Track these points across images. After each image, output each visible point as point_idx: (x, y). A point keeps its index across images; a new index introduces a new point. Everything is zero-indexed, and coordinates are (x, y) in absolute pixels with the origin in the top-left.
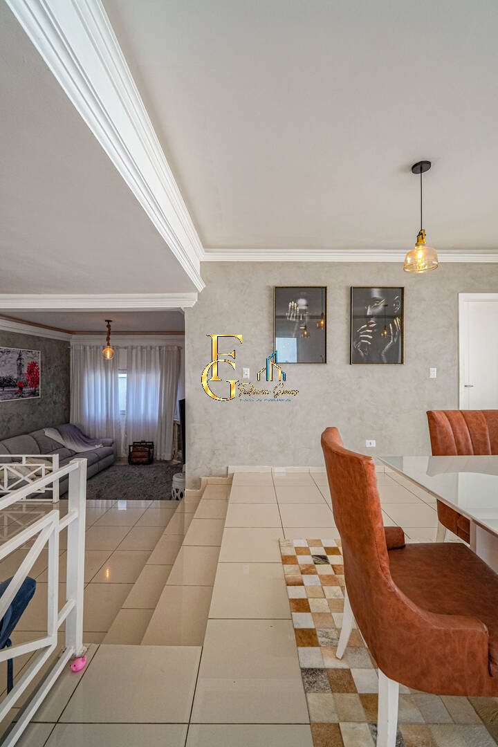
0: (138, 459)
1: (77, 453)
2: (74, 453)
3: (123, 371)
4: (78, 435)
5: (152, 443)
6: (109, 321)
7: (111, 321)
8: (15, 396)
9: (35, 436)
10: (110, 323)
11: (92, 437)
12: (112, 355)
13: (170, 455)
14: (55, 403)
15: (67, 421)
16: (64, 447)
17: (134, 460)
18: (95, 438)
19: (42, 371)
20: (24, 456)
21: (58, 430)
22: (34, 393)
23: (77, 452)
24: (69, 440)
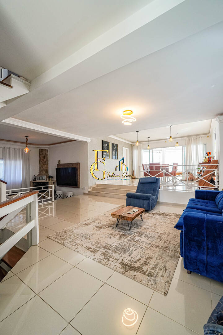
6: (27, 137)
7: (28, 137)
10: (28, 138)
12: (28, 152)
20: (42, 187)
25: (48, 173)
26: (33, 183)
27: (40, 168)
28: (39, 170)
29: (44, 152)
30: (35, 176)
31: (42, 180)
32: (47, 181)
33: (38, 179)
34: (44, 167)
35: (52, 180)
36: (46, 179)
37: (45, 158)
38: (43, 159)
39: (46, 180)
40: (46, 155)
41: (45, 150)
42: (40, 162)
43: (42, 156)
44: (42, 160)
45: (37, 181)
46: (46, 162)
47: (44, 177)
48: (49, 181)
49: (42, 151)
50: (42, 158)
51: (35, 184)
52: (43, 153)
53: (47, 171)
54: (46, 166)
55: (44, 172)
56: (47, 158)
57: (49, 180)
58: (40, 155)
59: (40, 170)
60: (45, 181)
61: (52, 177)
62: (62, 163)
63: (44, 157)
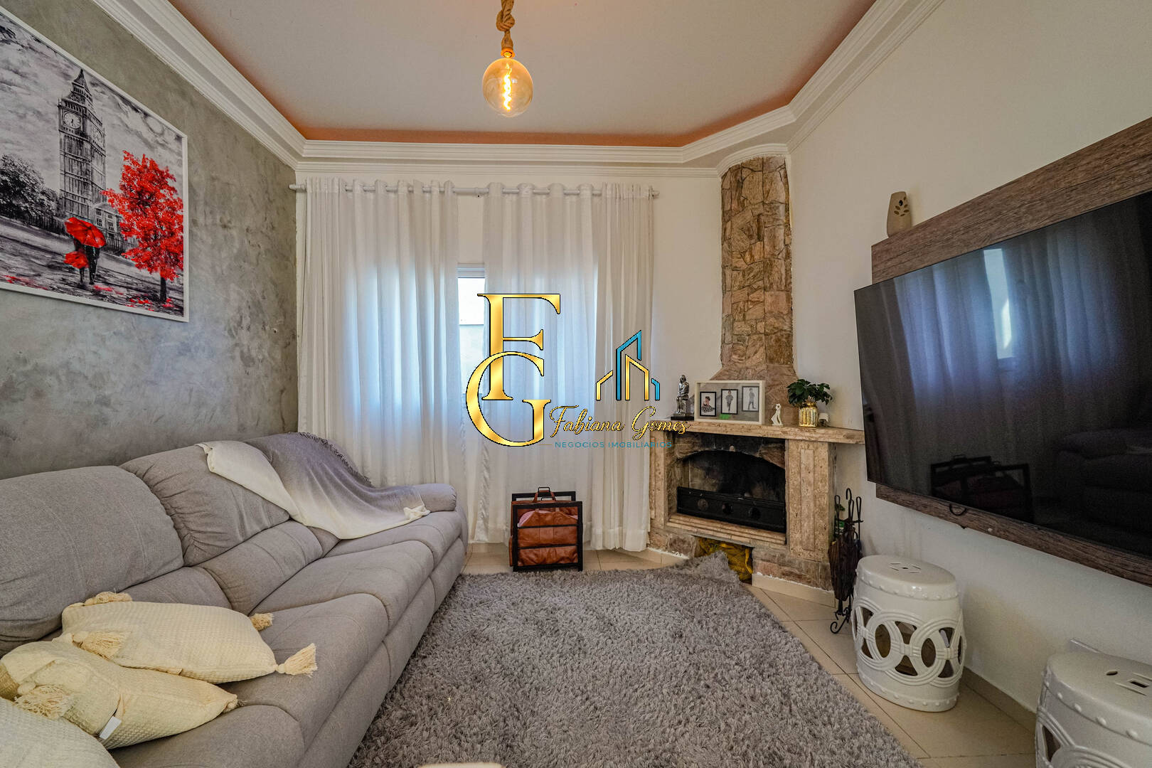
0: (544, 552)
1: (341, 542)
2: (330, 542)
3: (473, 270)
4: (336, 471)
5: (573, 494)
8: (49, 277)
9: (156, 474)
11: (375, 481)
13: (642, 532)
14: (247, 360)
15: (289, 424)
16: (291, 519)
17: (529, 555)
18: (384, 487)
19: (194, 222)
21: (265, 451)
22: (159, 298)
23: (341, 537)
24: (309, 492)
25: (790, 356)
26: (673, 435)
27: (729, 322)
28: (723, 342)
29: (753, 191)
30: (683, 380)
31: (735, 416)
32: (776, 429)
33: (707, 408)
34: (754, 312)
35: (822, 424)
36: (770, 412)
37: (766, 232)
38: (746, 244)
39: (768, 422)
40: (771, 206)
41: (762, 166)
42: (728, 272)
43: (738, 221)
44: (742, 255)
45: (701, 424)
46: (768, 265)
47: (755, 394)
48: (791, 433)
49: (739, 184)
50: (740, 242)
51: (683, 448)
52: (745, 192)
53: (781, 348)
54: (769, 298)
55: (759, 357)
56: (781, 232)
57: (795, 422)
58: (727, 216)
59: (728, 338)
60: (755, 428)
61: (820, 394)
62: (922, 213)
63: (756, 232)
